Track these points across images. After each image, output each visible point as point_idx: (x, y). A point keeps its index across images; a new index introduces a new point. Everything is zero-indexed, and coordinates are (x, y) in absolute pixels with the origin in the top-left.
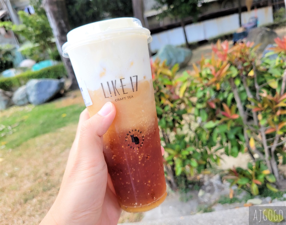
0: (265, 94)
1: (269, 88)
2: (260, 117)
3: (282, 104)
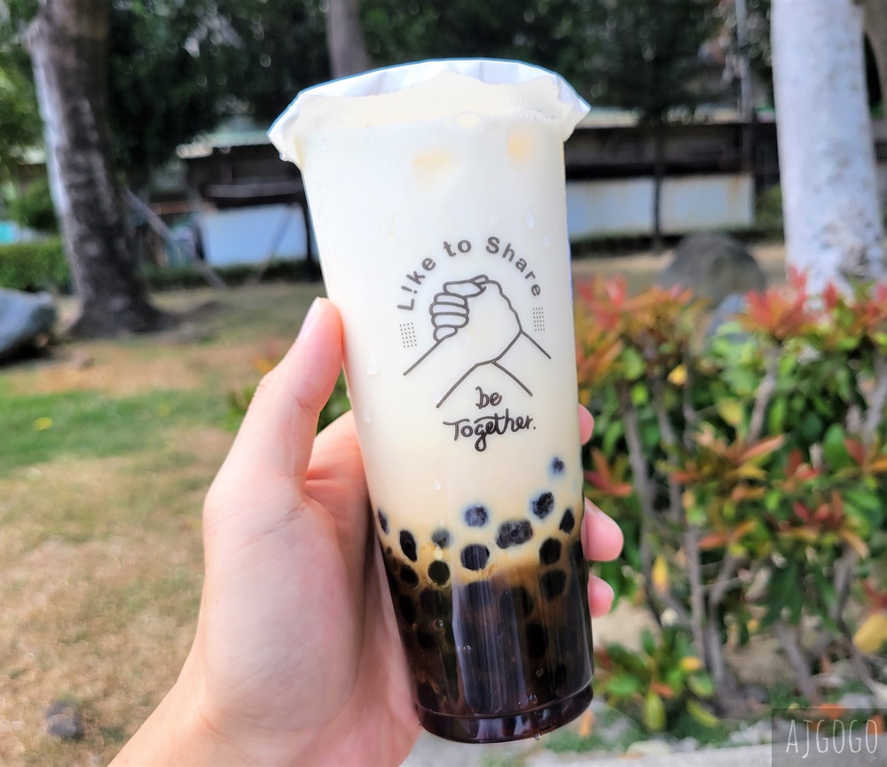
0: (707, 436)
1: (720, 423)
2: (689, 500)
3: (749, 470)
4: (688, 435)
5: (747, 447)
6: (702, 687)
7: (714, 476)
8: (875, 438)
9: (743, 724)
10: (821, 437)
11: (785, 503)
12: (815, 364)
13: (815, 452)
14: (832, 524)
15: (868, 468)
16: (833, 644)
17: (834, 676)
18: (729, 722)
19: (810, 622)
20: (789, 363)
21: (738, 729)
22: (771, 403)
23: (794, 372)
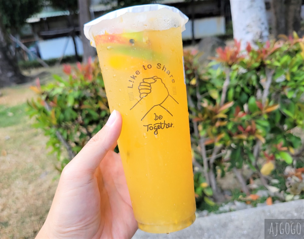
0: (205, 104)
1: (210, 99)
2: (200, 127)
3: (221, 115)
4: (199, 104)
5: (220, 107)
6: (209, 192)
7: (208, 118)
8: (267, 100)
9: (223, 204)
10: (247, 101)
11: (235, 126)
12: (244, 74)
13: (246, 107)
14: (252, 132)
15: (264, 111)
16: (254, 174)
17: (254, 185)
18: (219, 203)
19: (245, 167)
20: (235, 74)
21: (222, 206)
22: (228, 90)
23: (237, 78)
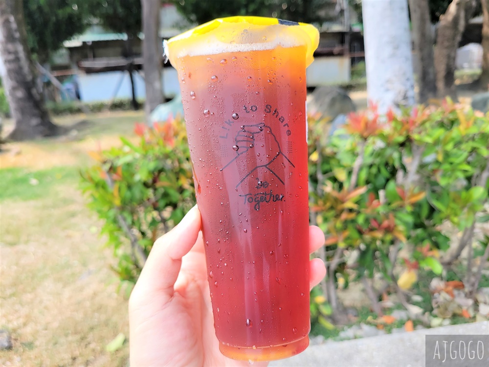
0: (328, 188)
1: (334, 180)
2: (319, 219)
3: (349, 205)
4: (319, 187)
5: (349, 192)
6: (326, 310)
7: (332, 208)
8: (411, 186)
9: (346, 328)
10: (384, 187)
11: (367, 220)
12: (383, 150)
13: (382, 193)
14: (389, 230)
15: (407, 202)
16: (389, 286)
17: (388, 302)
18: (340, 326)
19: (378, 275)
20: (370, 149)
21: (343, 330)
22: (361, 169)
23: (372, 154)
